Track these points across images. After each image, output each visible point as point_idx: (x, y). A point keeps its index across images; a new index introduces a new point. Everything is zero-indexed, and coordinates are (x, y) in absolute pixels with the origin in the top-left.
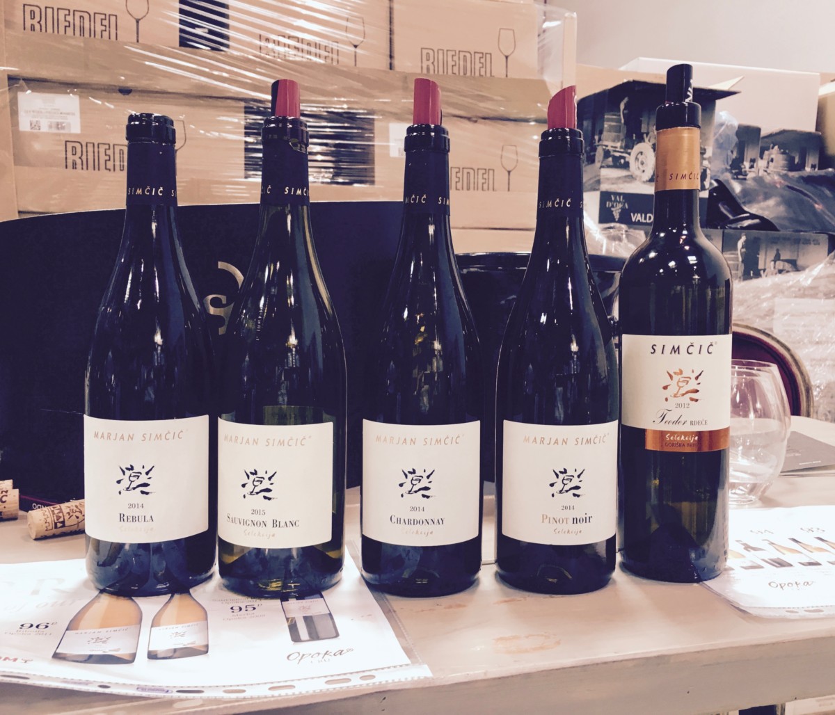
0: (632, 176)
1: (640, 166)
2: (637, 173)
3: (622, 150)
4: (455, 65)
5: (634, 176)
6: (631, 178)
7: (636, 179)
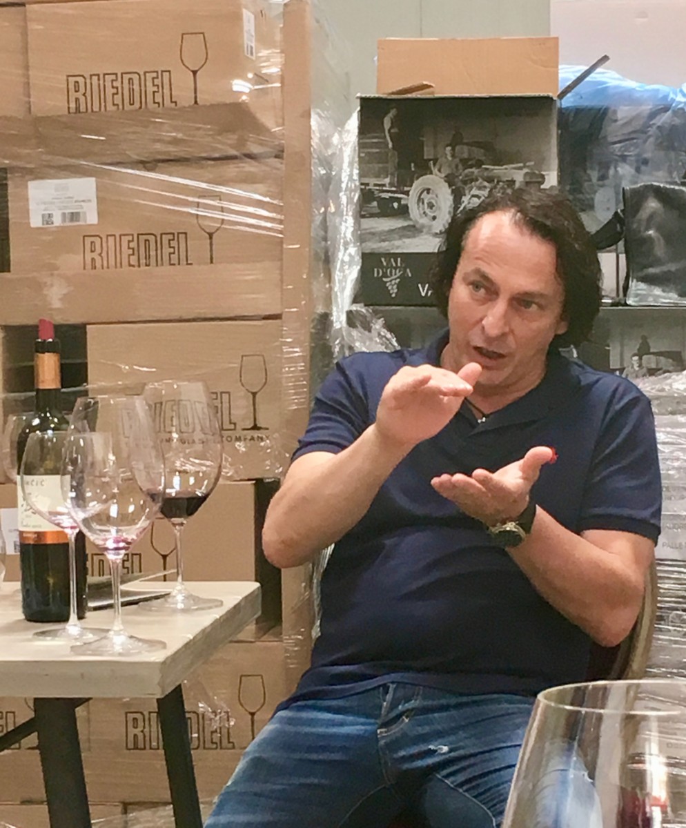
0: (414, 226)
1: (428, 211)
2: (424, 221)
3: (394, 189)
4: (117, 94)
5: (418, 226)
6: (414, 230)
7: (422, 232)
